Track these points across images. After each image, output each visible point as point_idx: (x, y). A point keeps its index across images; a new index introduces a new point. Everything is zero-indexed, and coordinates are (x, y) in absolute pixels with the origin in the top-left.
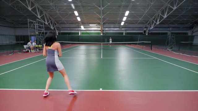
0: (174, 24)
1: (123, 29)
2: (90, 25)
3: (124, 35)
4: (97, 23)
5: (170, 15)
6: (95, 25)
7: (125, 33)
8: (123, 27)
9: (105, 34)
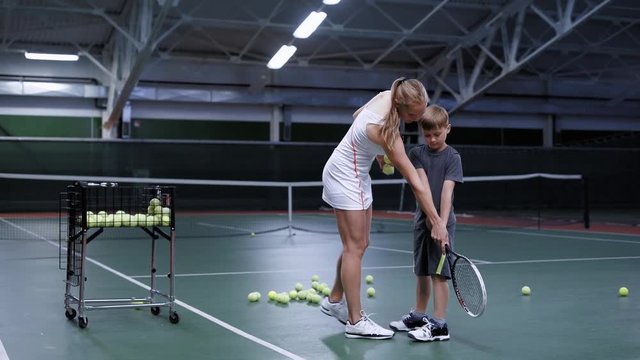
0: (584, 77)
1: (269, 98)
2: (29, 56)
3: (275, 137)
4: (84, 46)
5: (590, 21)
6: (74, 58)
7: (282, 125)
8: (279, 82)
9: (135, 133)
